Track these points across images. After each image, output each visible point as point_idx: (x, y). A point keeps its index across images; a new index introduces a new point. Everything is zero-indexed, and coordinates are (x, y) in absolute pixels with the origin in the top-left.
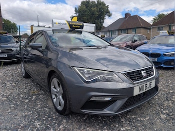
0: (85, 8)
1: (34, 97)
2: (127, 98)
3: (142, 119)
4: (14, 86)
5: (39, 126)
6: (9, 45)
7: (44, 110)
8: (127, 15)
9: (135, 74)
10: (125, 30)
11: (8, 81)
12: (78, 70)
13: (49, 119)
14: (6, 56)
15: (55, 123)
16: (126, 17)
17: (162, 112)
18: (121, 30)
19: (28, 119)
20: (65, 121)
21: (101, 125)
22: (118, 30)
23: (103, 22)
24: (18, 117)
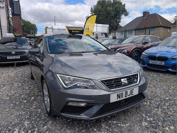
0: (100, 8)
1: (33, 98)
2: (103, 105)
3: (122, 125)
4: (19, 87)
5: (26, 126)
6: (23, 47)
7: (37, 111)
8: (145, 13)
9: (113, 82)
10: (142, 29)
11: (16, 82)
12: (60, 76)
13: (38, 119)
14: (19, 58)
15: (41, 124)
16: (144, 16)
17: (146, 119)
18: (139, 29)
19: (20, 119)
20: (51, 122)
21: (81, 128)
22: (135, 30)
23: (120, 22)
24: (12, 116)
